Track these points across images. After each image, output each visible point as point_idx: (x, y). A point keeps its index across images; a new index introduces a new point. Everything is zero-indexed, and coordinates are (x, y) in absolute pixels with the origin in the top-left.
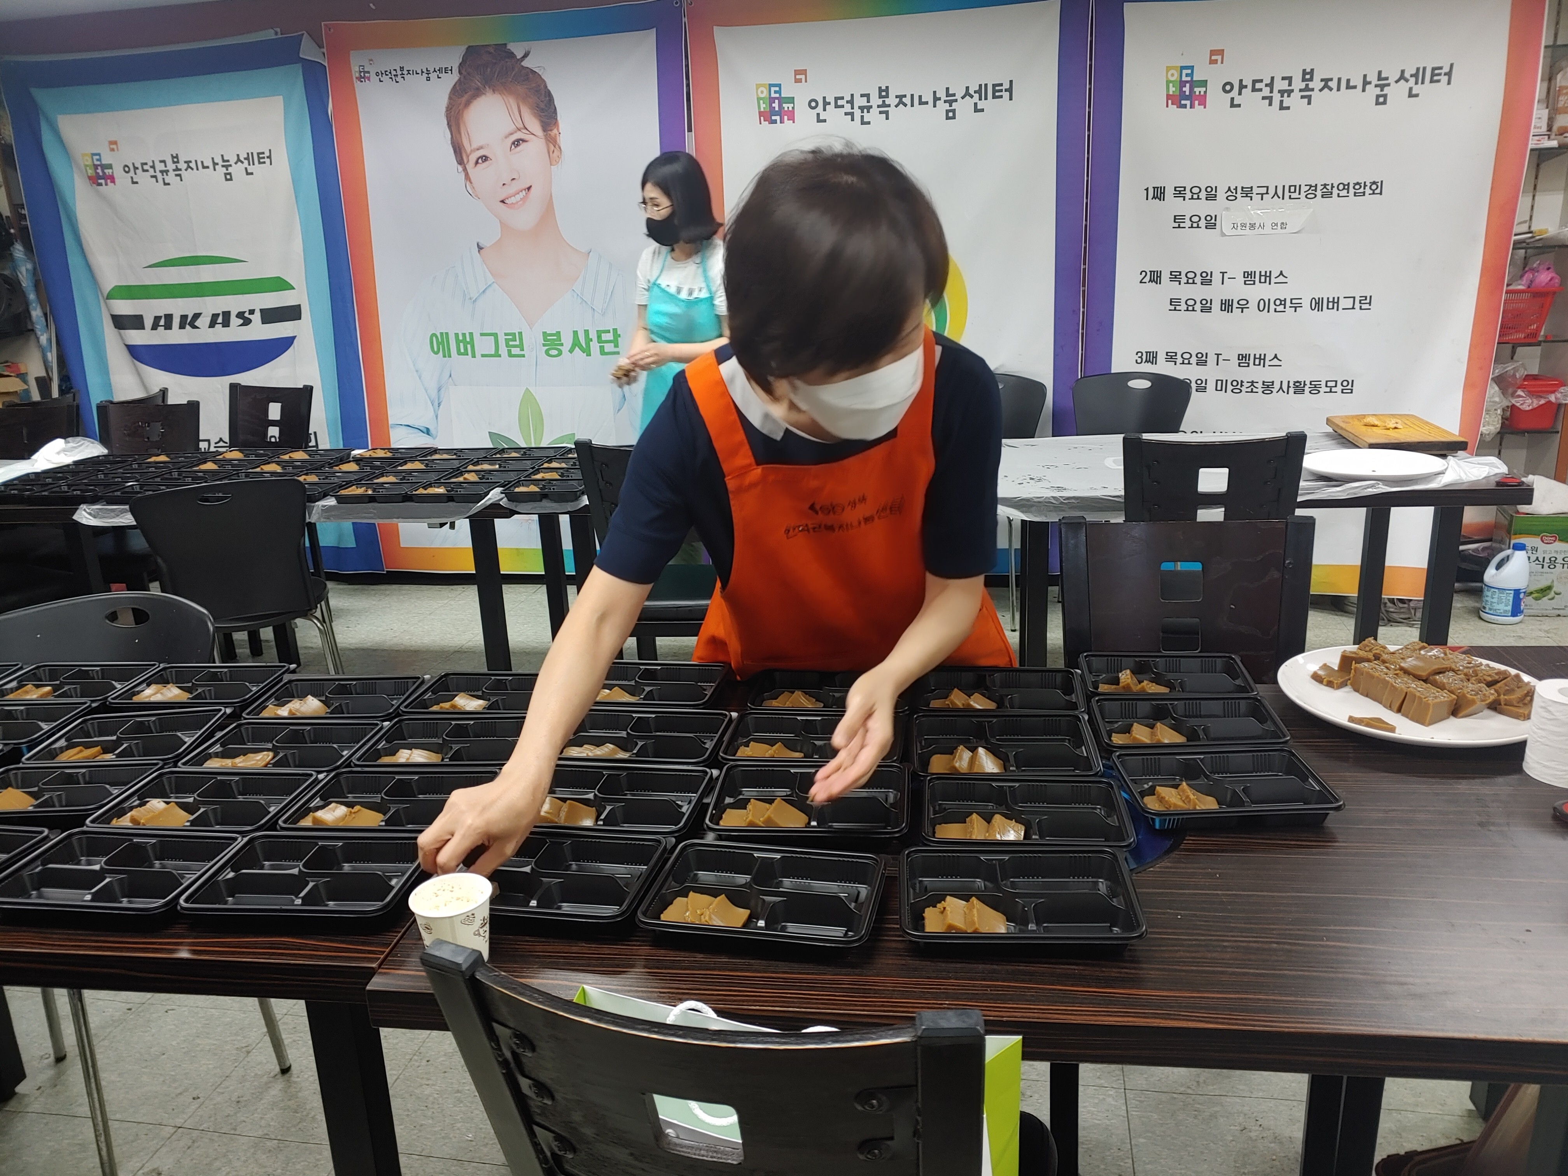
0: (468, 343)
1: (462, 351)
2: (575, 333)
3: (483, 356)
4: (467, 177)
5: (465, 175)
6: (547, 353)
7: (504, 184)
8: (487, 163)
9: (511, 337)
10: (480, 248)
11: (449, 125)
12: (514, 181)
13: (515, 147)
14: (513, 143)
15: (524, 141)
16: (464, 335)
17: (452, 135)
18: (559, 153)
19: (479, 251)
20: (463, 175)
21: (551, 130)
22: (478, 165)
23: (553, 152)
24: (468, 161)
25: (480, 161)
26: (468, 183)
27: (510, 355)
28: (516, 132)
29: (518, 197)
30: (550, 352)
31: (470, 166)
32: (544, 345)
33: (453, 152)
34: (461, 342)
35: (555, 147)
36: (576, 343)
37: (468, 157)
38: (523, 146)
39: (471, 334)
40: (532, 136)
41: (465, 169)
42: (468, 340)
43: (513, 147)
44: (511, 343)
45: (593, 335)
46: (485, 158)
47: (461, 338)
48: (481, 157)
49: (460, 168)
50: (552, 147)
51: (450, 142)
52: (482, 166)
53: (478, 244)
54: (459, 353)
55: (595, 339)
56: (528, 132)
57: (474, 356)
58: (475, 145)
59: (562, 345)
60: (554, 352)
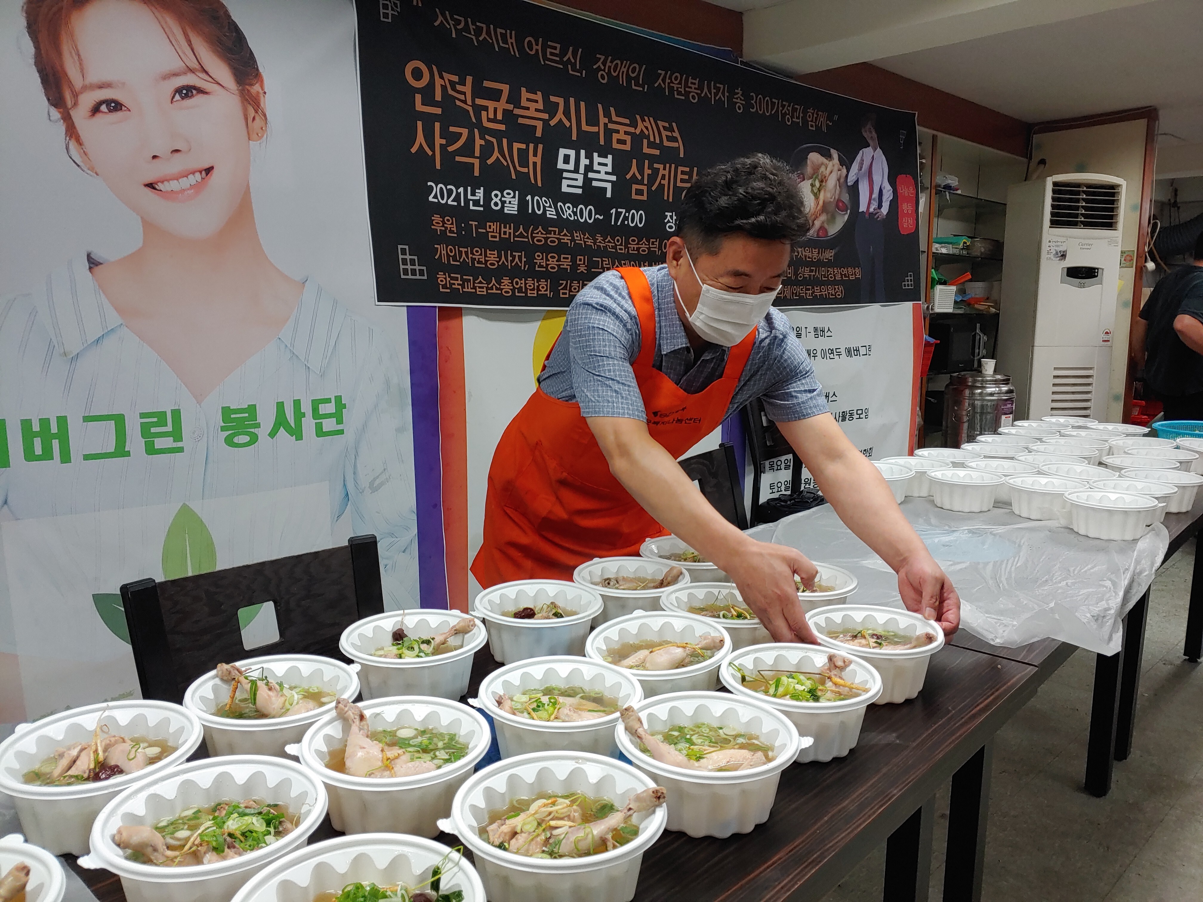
0: (55, 436)
1: (38, 451)
2: (280, 406)
3: (87, 457)
4: (72, 131)
5: (67, 130)
6: (229, 441)
7: (154, 157)
8: (119, 115)
9: (155, 420)
10: (93, 263)
11: (32, 29)
12: (177, 155)
13: (183, 98)
14: (179, 91)
15: (201, 91)
16: (45, 423)
17: (37, 47)
18: (263, 123)
19: (90, 268)
20: (61, 128)
21: (251, 85)
22: (99, 116)
23: (254, 119)
24: (76, 104)
25: (104, 108)
26: (73, 145)
27: (151, 450)
28: (185, 73)
29: (185, 183)
30: (236, 440)
31: (79, 115)
32: (223, 429)
33: (39, 80)
34: (36, 434)
35: (256, 112)
36: (280, 422)
37: (76, 95)
38: (198, 100)
39: (62, 421)
40: (216, 87)
41: (67, 118)
42: (54, 429)
43: (177, 97)
44: (153, 430)
45: (306, 408)
46: (115, 106)
47: (36, 428)
48: (107, 102)
49: (55, 114)
50: (251, 112)
51: (32, 61)
52: (105, 119)
53: (89, 256)
54: (29, 455)
55: (309, 412)
56: (210, 79)
57: (66, 458)
58: (93, 78)
59: (258, 426)
60: (244, 439)
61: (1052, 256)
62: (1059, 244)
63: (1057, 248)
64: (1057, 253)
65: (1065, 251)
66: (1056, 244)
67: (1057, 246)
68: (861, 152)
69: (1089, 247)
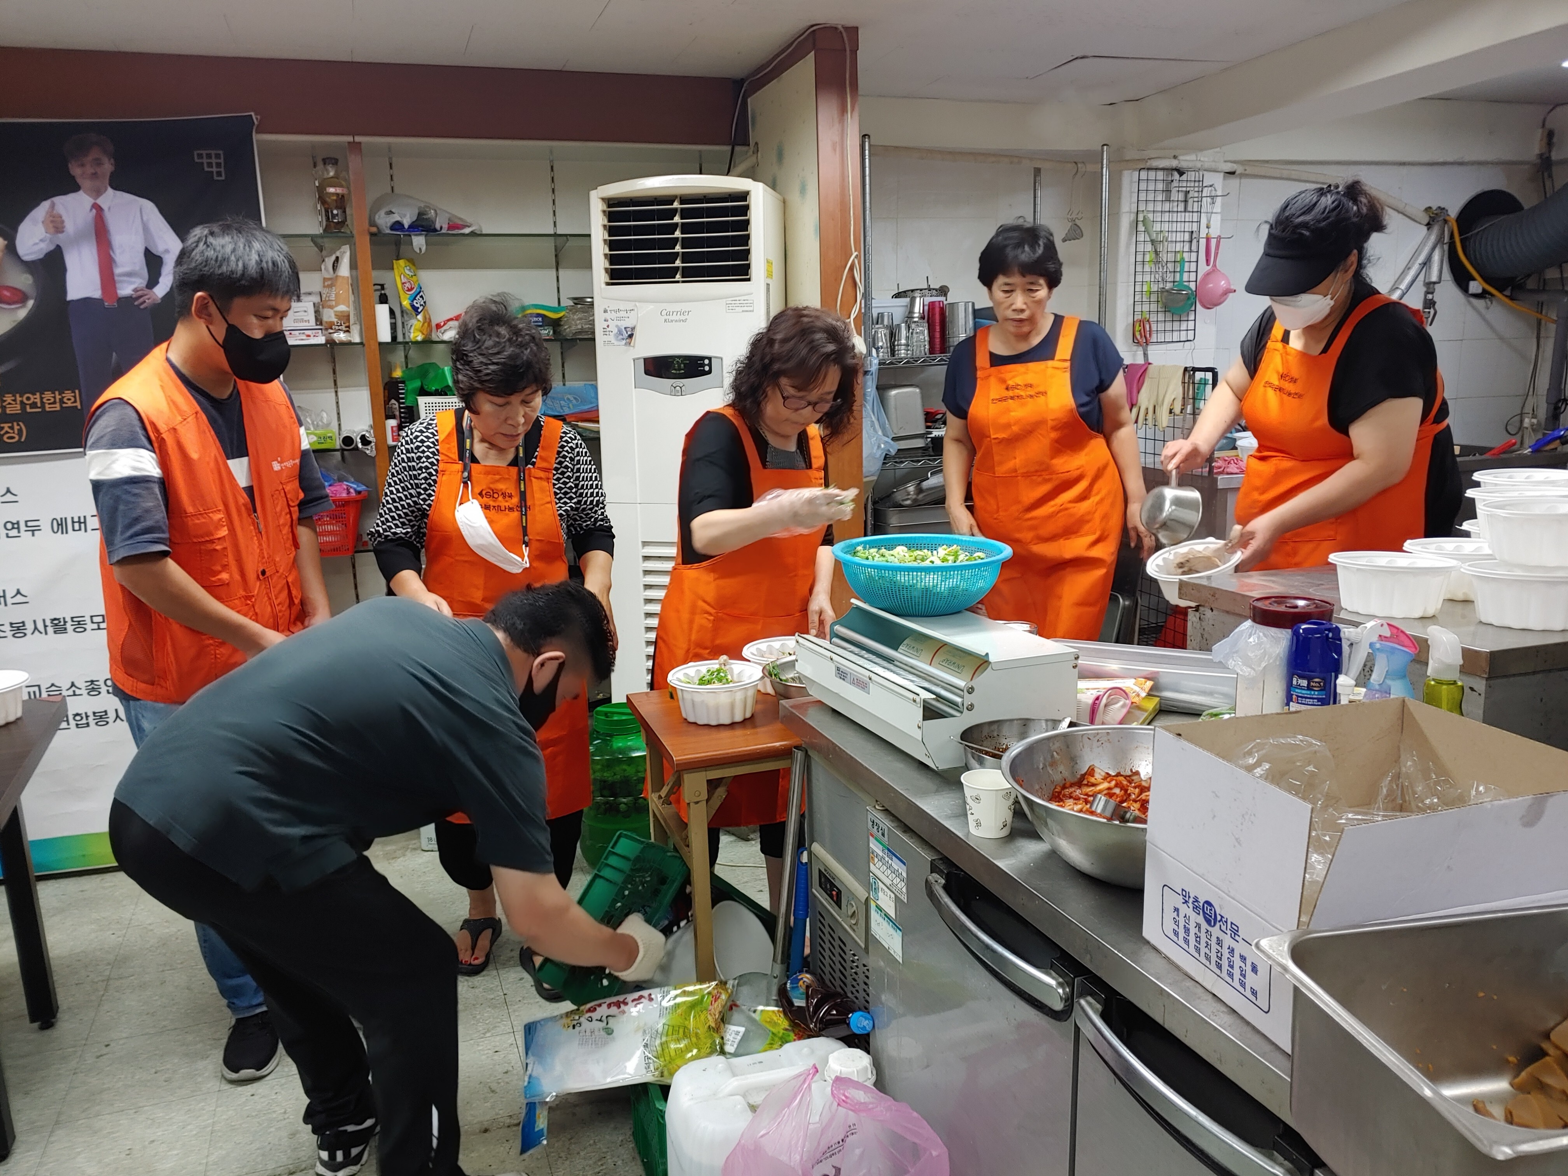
61: (611, 338)
62: (623, 314)
63: (619, 323)
64: (620, 332)
65: (633, 329)
66: (618, 315)
67: (620, 319)
68: (45, 205)
69: (683, 317)
